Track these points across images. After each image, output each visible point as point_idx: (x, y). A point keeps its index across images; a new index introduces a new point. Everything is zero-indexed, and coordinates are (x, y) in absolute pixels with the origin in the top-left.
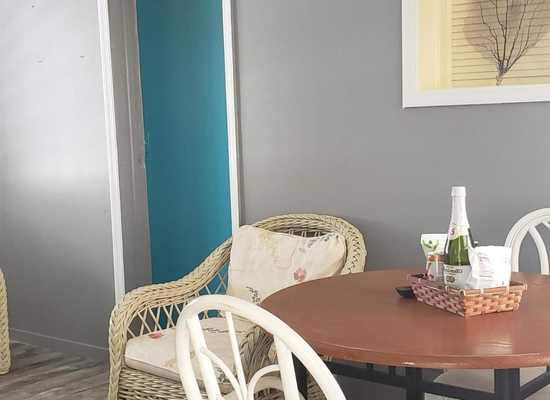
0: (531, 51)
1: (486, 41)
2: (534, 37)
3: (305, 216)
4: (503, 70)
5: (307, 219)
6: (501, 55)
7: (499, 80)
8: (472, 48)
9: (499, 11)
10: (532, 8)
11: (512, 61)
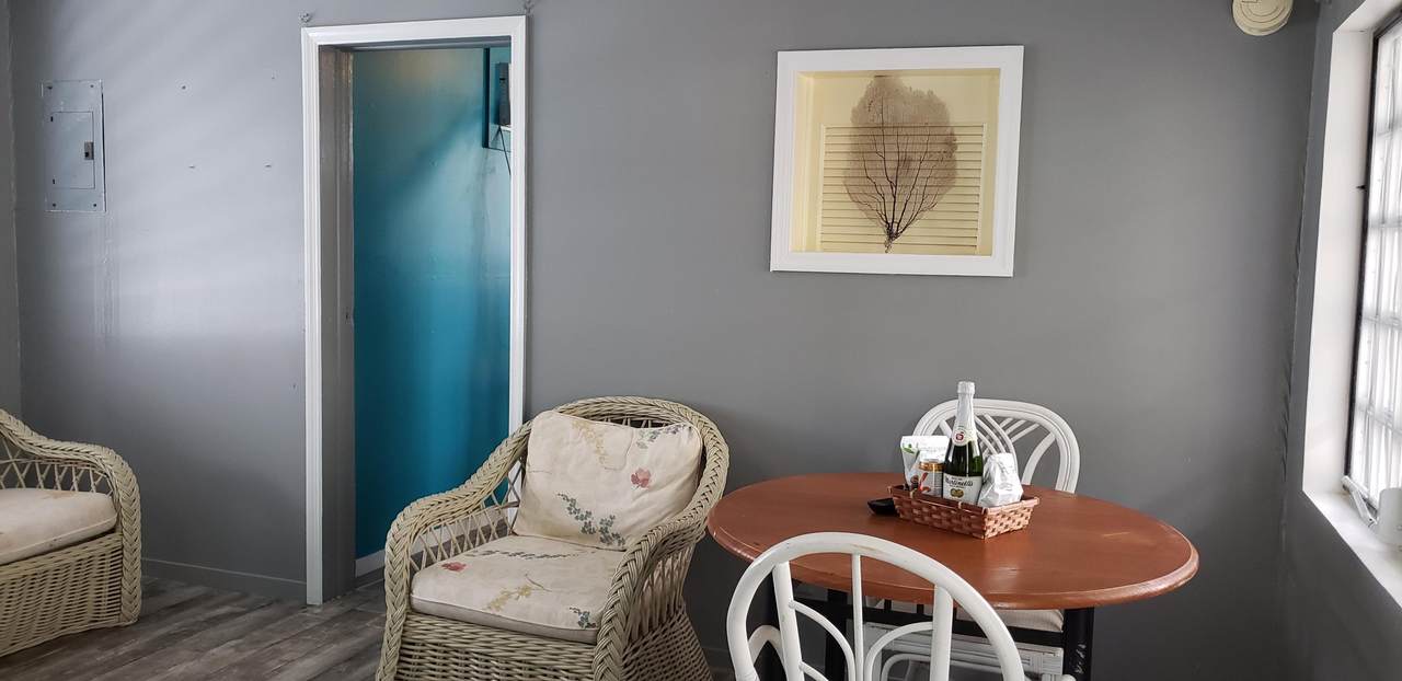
0: (927, 215)
1: (870, 199)
2: (929, 199)
3: (630, 399)
4: (892, 235)
5: (633, 404)
6: (890, 216)
7: (888, 246)
8: (855, 206)
9: (889, 165)
10: (930, 165)
11: (903, 224)
